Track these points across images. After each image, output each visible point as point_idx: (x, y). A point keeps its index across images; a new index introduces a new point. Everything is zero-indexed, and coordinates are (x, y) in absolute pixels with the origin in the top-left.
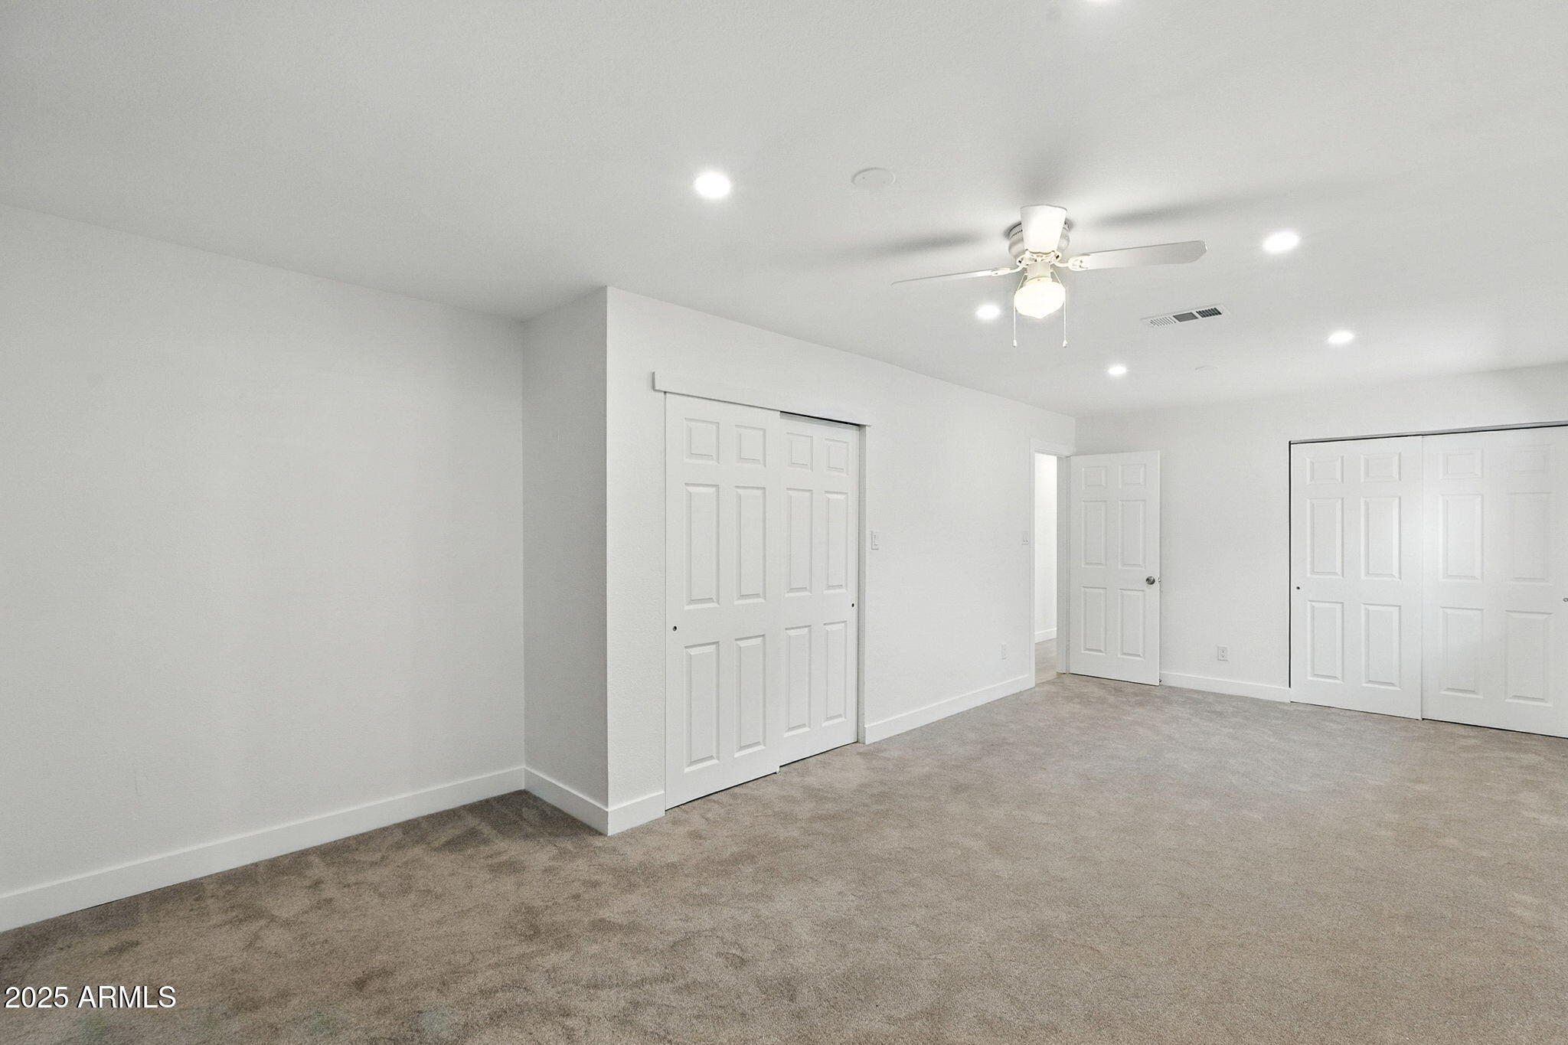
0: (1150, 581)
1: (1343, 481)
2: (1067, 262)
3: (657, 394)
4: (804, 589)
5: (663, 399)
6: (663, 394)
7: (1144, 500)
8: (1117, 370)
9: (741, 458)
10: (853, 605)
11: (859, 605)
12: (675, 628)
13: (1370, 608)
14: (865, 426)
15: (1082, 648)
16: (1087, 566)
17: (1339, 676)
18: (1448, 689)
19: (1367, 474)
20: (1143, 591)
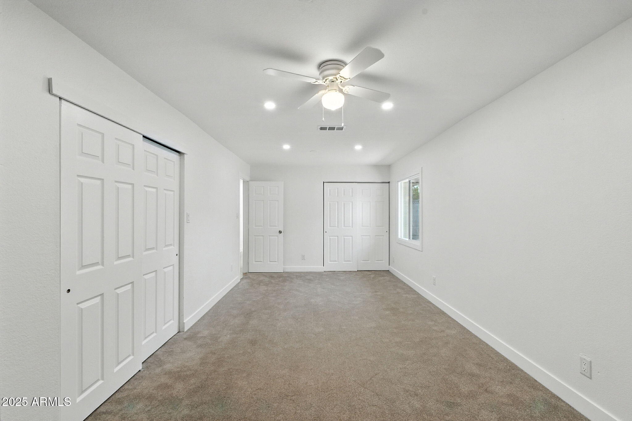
0: (280, 232)
1: (338, 196)
2: (344, 87)
3: (53, 97)
4: (153, 249)
5: (58, 104)
6: (58, 99)
7: (278, 201)
8: (286, 147)
9: (119, 162)
10: (177, 255)
11: (180, 255)
12: (69, 291)
13: (345, 237)
14: (183, 154)
15: (254, 261)
16: (256, 227)
17: (337, 260)
18: (363, 261)
19: (344, 194)
20: (278, 236)
